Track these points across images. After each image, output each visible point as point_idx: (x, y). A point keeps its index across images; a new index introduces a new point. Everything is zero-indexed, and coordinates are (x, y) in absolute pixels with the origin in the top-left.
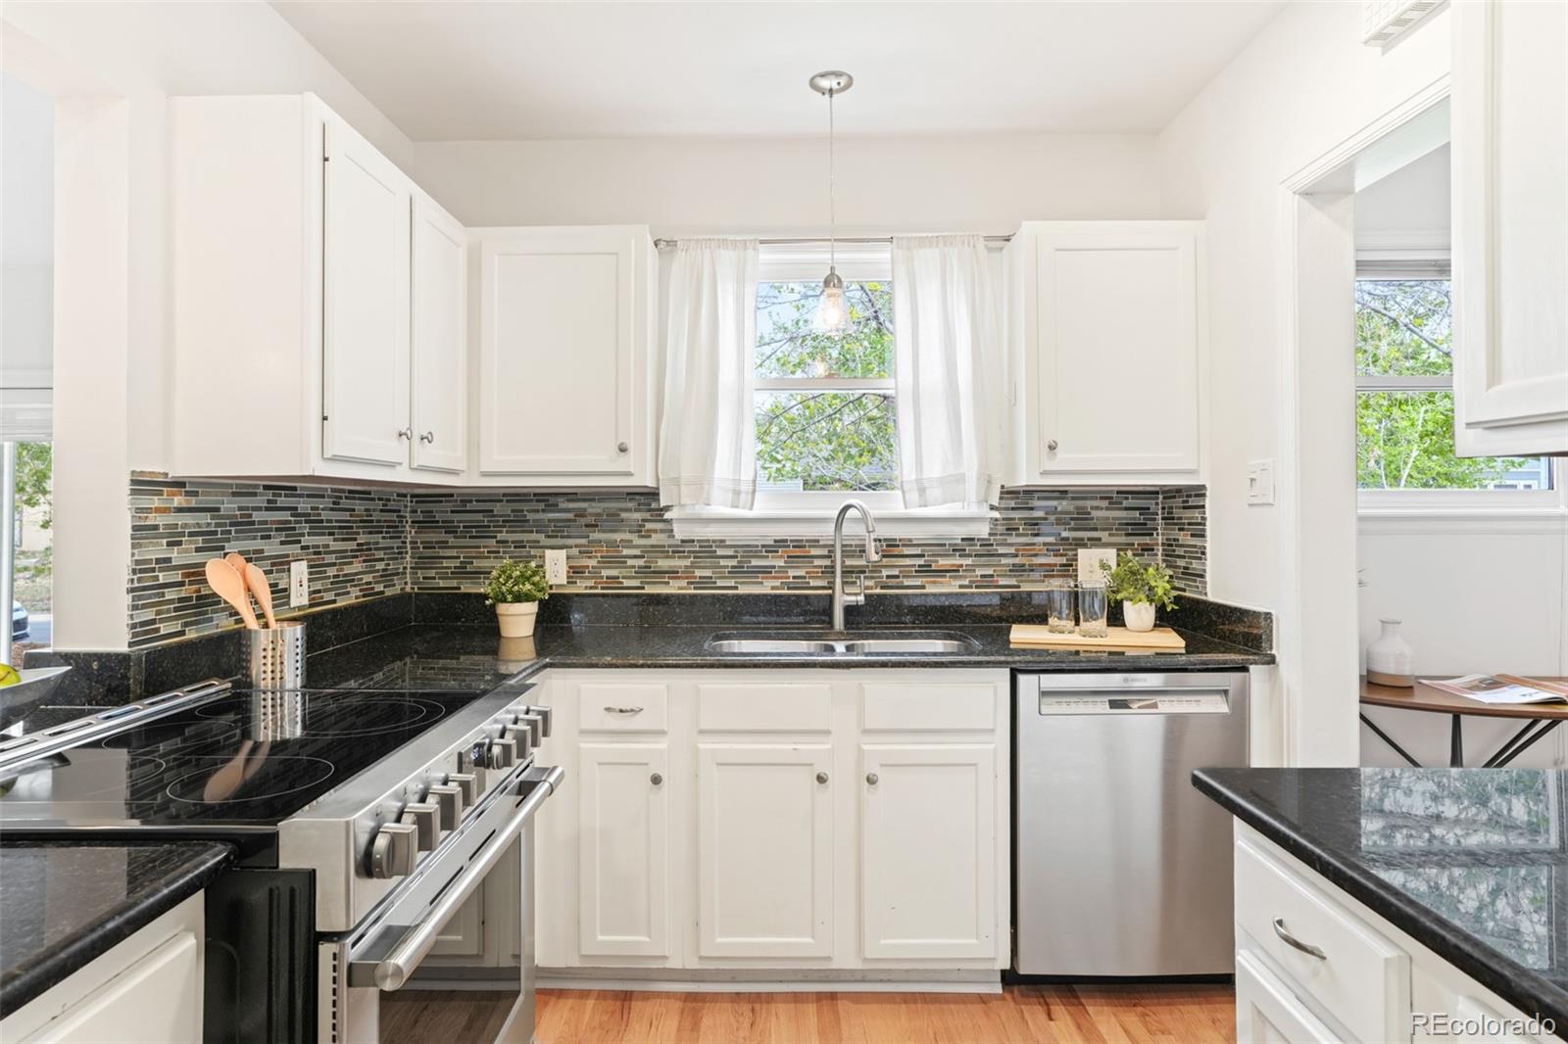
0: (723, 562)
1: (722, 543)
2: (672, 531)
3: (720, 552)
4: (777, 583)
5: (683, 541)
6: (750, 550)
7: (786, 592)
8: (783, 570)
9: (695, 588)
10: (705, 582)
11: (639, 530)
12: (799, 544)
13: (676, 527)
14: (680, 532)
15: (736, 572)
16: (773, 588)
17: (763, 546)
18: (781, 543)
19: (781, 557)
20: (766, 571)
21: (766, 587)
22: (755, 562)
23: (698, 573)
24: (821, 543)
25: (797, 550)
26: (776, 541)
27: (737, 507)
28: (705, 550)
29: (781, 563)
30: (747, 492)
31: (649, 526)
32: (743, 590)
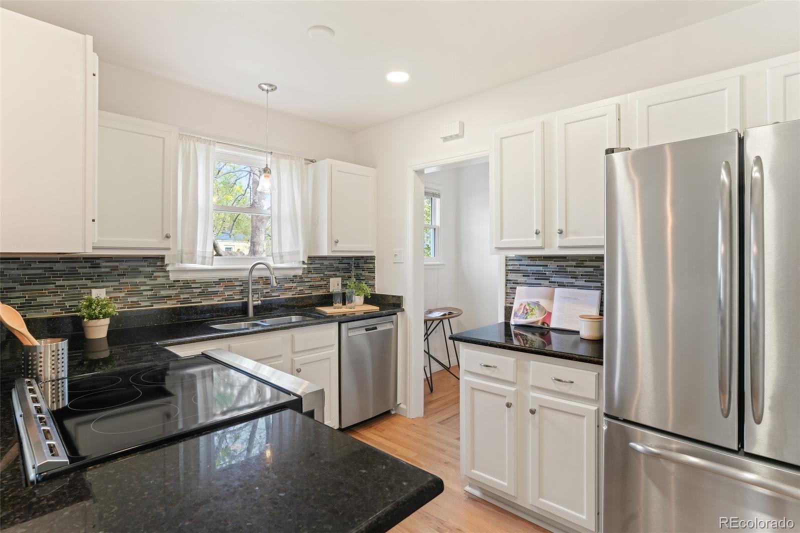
0: (195, 290)
1: (194, 282)
2: (169, 276)
3: (193, 285)
4: (220, 298)
5: (174, 281)
6: (207, 284)
7: (224, 302)
8: (223, 292)
9: (181, 304)
10: (186, 300)
11: (150, 276)
12: (230, 281)
13: (171, 274)
14: (172, 277)
15: (200, 294)
16: (218, 301)
17: (214, 282)
18: (221, 280)
19: (222, 286)
20: (215, 293)
21: (215, 301)
22: (210, 290)
23: (182, 296)
24: (239, 280)
25: (227, 283)
26: (219, 279)
27: (204, 264)
28: (187, 285)
29: (221, 289)
30: (209, 258)
31: (156, 274)
32: (204, 303)
